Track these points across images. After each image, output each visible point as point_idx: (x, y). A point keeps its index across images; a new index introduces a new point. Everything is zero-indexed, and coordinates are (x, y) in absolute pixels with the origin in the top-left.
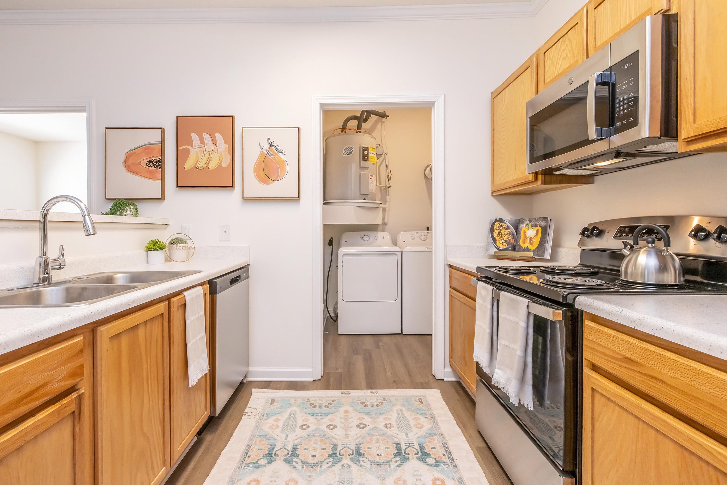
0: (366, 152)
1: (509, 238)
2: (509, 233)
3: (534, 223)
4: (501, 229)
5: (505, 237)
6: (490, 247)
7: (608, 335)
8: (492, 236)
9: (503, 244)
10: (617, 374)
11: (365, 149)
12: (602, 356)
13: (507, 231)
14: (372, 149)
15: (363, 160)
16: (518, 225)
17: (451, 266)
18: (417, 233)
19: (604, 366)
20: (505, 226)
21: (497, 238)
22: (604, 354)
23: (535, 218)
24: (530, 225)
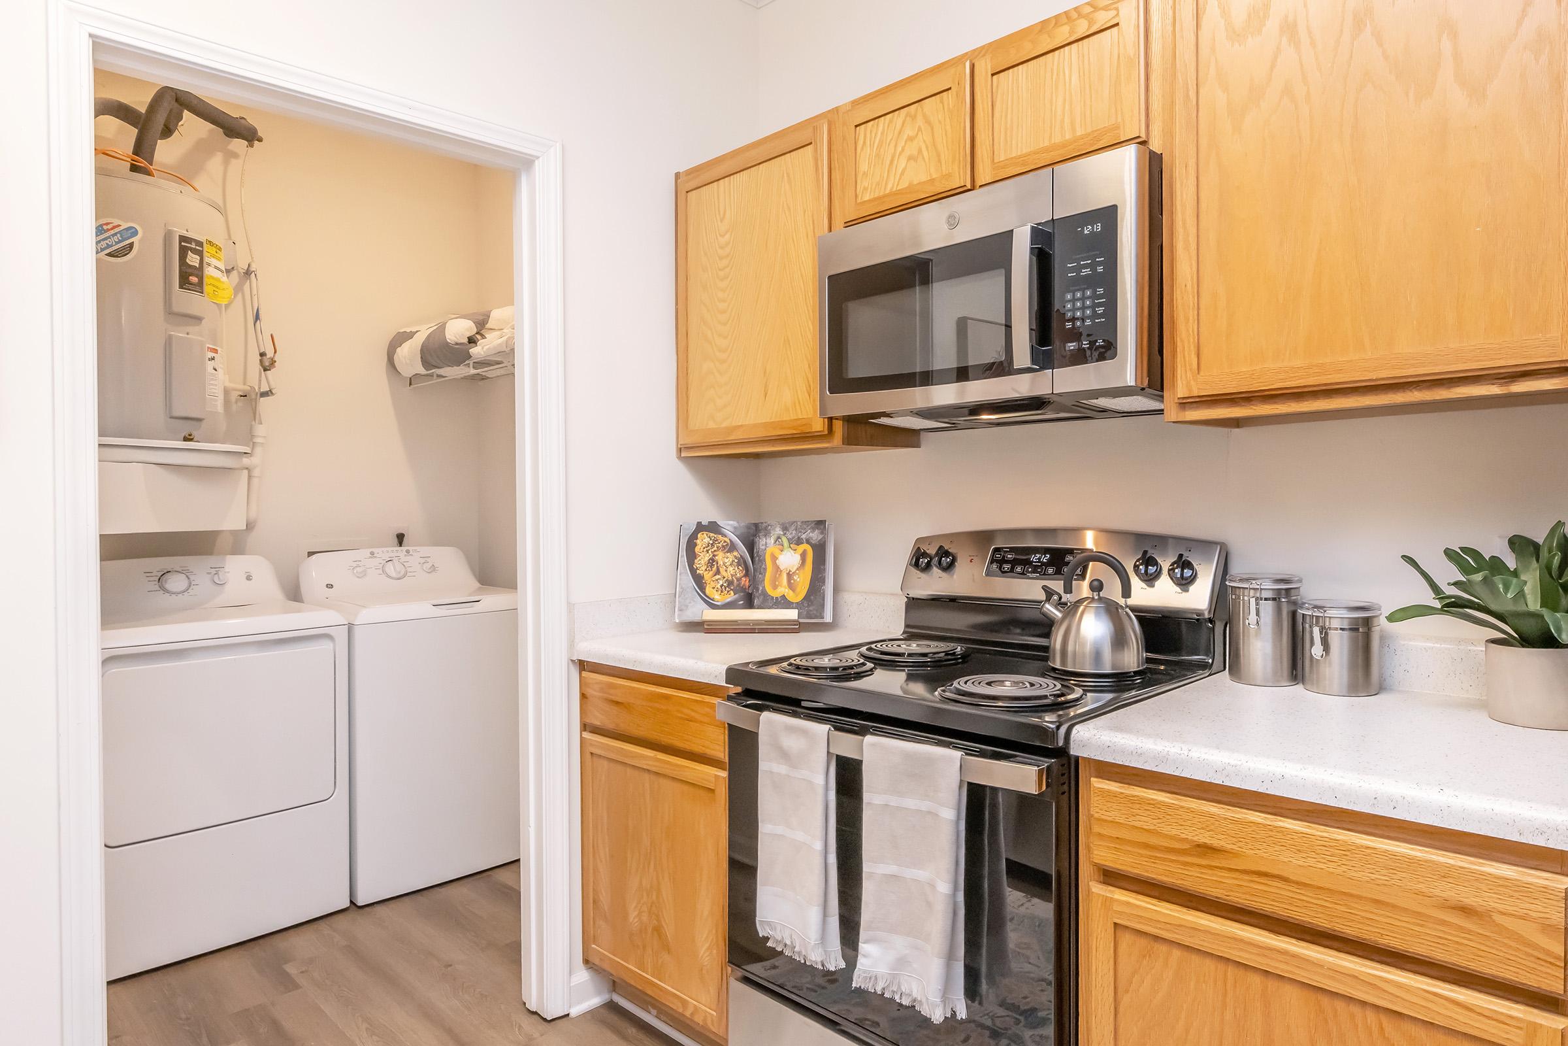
0: (193, 260)
1: (738, 575)
2: (736, 561)
3: (794, 535)
4: (715, 551)
5: (726, 571)
6: (688, 601)
7: (1154, 804)
8: (693, 571)
9: (722, 592)
10: (1179, 882)
11: (187, 245)
12: (1140, 851)
13: (730, 557)
14: (213, 250)
15: (181, 287)
16: (753, 540)
17: (582, 665)
18: (372, 553)
19: (1147, 871)
20: (725, 542)
21: (707, 576)
22: (1146, 846)
23: (794, 522)
24: (784, 540)
